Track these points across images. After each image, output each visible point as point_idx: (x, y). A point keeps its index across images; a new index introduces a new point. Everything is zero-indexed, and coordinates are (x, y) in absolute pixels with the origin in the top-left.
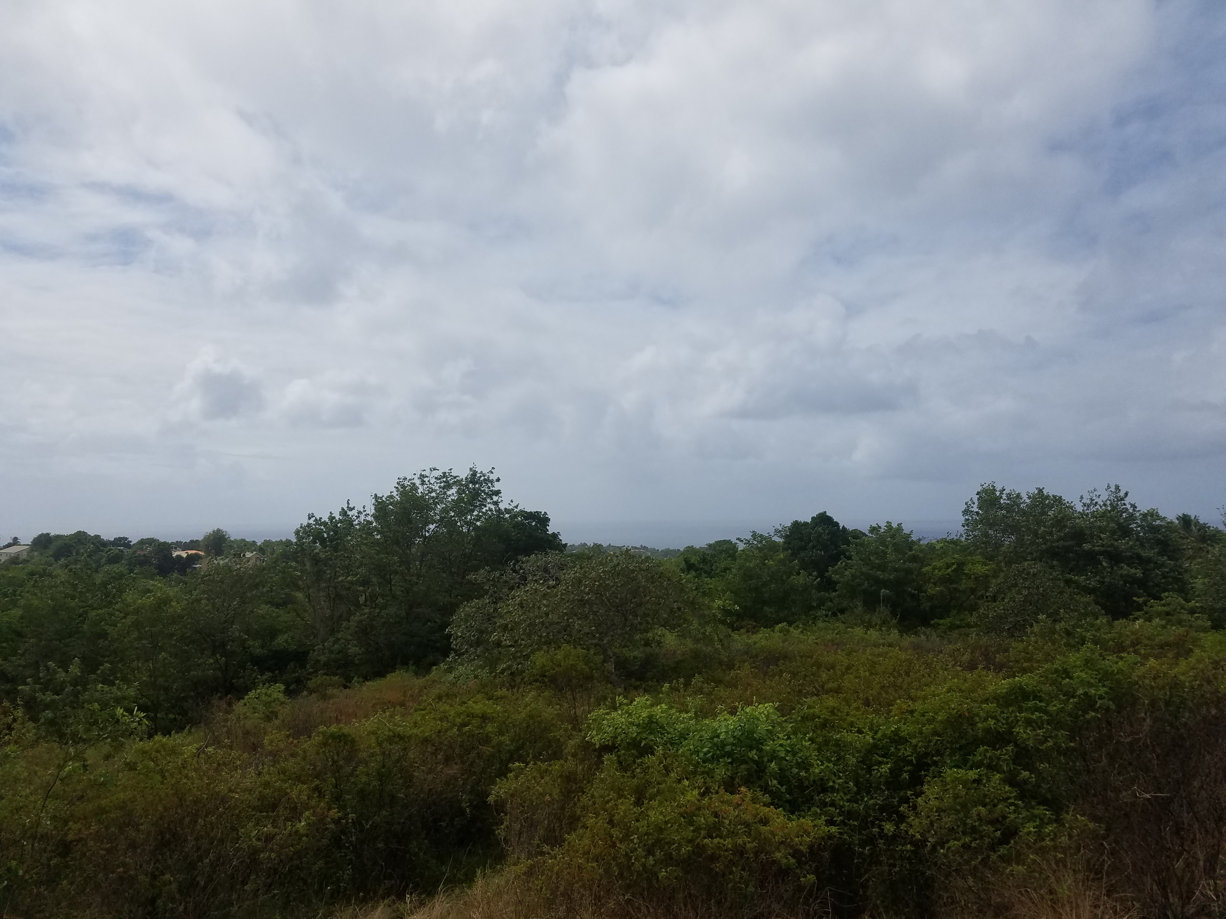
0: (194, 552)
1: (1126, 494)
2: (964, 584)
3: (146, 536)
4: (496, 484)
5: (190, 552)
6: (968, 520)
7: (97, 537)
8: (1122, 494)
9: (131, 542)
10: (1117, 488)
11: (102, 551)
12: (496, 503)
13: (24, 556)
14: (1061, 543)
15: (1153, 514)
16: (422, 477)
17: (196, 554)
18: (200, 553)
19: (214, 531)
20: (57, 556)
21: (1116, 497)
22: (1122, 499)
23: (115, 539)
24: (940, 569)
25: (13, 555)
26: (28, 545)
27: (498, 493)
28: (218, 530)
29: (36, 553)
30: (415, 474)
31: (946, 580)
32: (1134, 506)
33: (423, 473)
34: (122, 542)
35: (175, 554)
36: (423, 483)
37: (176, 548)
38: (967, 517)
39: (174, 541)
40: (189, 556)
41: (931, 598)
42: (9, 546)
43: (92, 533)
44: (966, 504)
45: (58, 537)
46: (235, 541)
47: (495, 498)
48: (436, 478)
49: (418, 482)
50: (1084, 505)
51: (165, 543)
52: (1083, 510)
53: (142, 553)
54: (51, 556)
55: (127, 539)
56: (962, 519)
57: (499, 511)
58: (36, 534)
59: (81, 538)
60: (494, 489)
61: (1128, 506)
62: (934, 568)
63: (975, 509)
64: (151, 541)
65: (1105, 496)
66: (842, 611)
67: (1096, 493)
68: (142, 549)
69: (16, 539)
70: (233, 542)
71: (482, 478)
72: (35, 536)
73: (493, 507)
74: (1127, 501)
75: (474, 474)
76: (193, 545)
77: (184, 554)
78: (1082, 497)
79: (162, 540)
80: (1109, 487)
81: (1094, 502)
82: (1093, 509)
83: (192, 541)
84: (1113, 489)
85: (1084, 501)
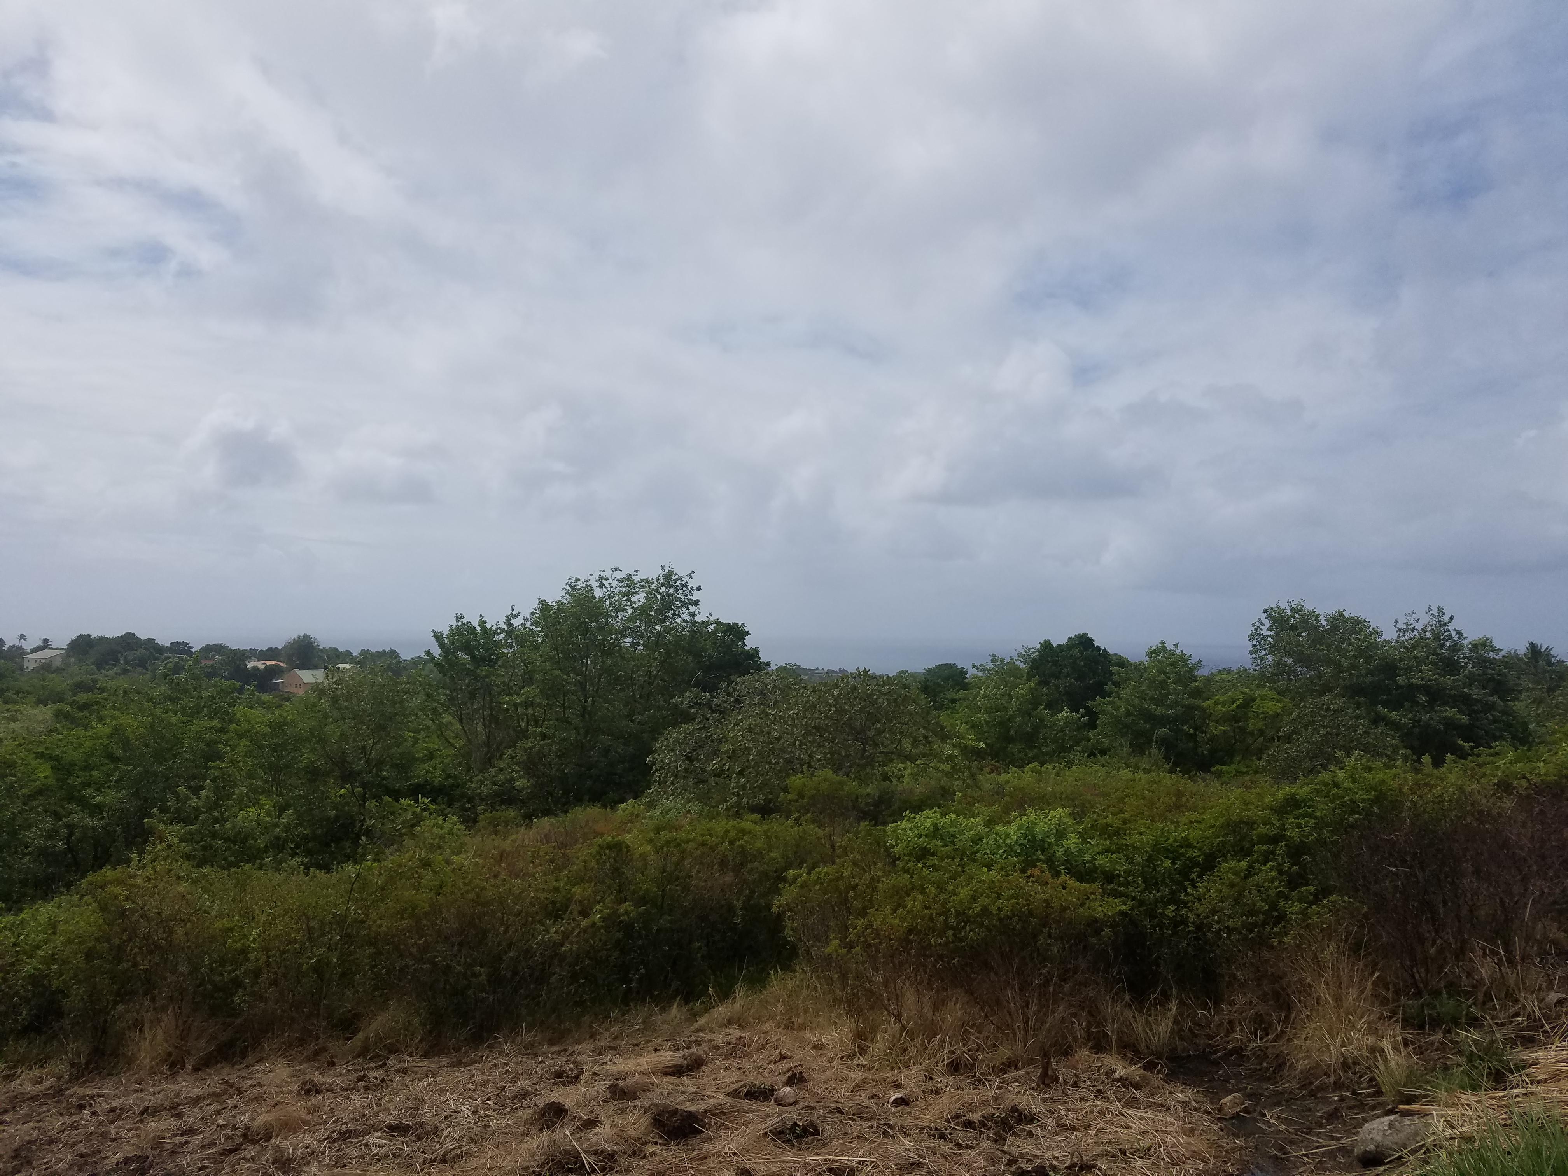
0: (273, 663)
1: (1451, 618)
2: (1253, 725)
3: (212, 642)
4: (695, 592)
5: (268, 663)
6: (1256, 645)
7: (151, 640)
8: (1446, 618)
9: (192, 648)
10: (1440, 610)
11: (157, 659)
12: (693, 615)
13: (58, 663)
14: (1369, 679)
15: (1484, 644)
16: (601, 579)
17: (275, 665)
18: (281, 664)
19: (299, 637)
20: (100, 665)
21: (1439, 622)
22: (1445, 625)
23: (172, 644)
24: (1224, 704)
25: (43, 661)
26: (62, 649)
27: (696, 603)
28: (305, 636)
29: (73, 660)
30: (591, 575)
31: (1233, 719)
32: (1460, 634)
33: (603, 574)
34: (180, 648)
35: (250, 665)
36: (601, 586)
37: (250, 657)
38: (1254, 643)
39: (248, 649)
40: (267, 667)
41: (1213, 739)
42: (38, 649)
43: (143, 636)
44: (1253, 625)
45: (102, 639)
46: (324, 650)
47: (692, 609)
48: (618, 580)
49: (595, 584)
50: (1400, 630)
51: (236, 651)
52: (1398, 637)
53: (210, 663)
54: (93, 664)
55: (187, 644)
56: (1249, 645)
57: (694, 623)
58: (74, 636)
59: (129, 641)
60: (691, 598)
61: (1453, 634)
62: (1217, 703)
63: (1265, 632)
64: (219, 649)
65: (1425, 619)
66: (1103, 752)
67: (1414, 616)
68: (206, 658)
69: (46, 641)
70: (321, 651)
71: (678, 583)
72: (73, 638)
73: (688, 618)
74: (1451, 626)
75: (668, 577)
76: (272, 653)
77: (261, 666)
78: (1396, 622)
79: (233, 647)
80: (1430, 609)
81: (1411, 627)
82: (1409, 635)
83: (270, 649)
84: (1435, 612)
85: (1400, 625)
